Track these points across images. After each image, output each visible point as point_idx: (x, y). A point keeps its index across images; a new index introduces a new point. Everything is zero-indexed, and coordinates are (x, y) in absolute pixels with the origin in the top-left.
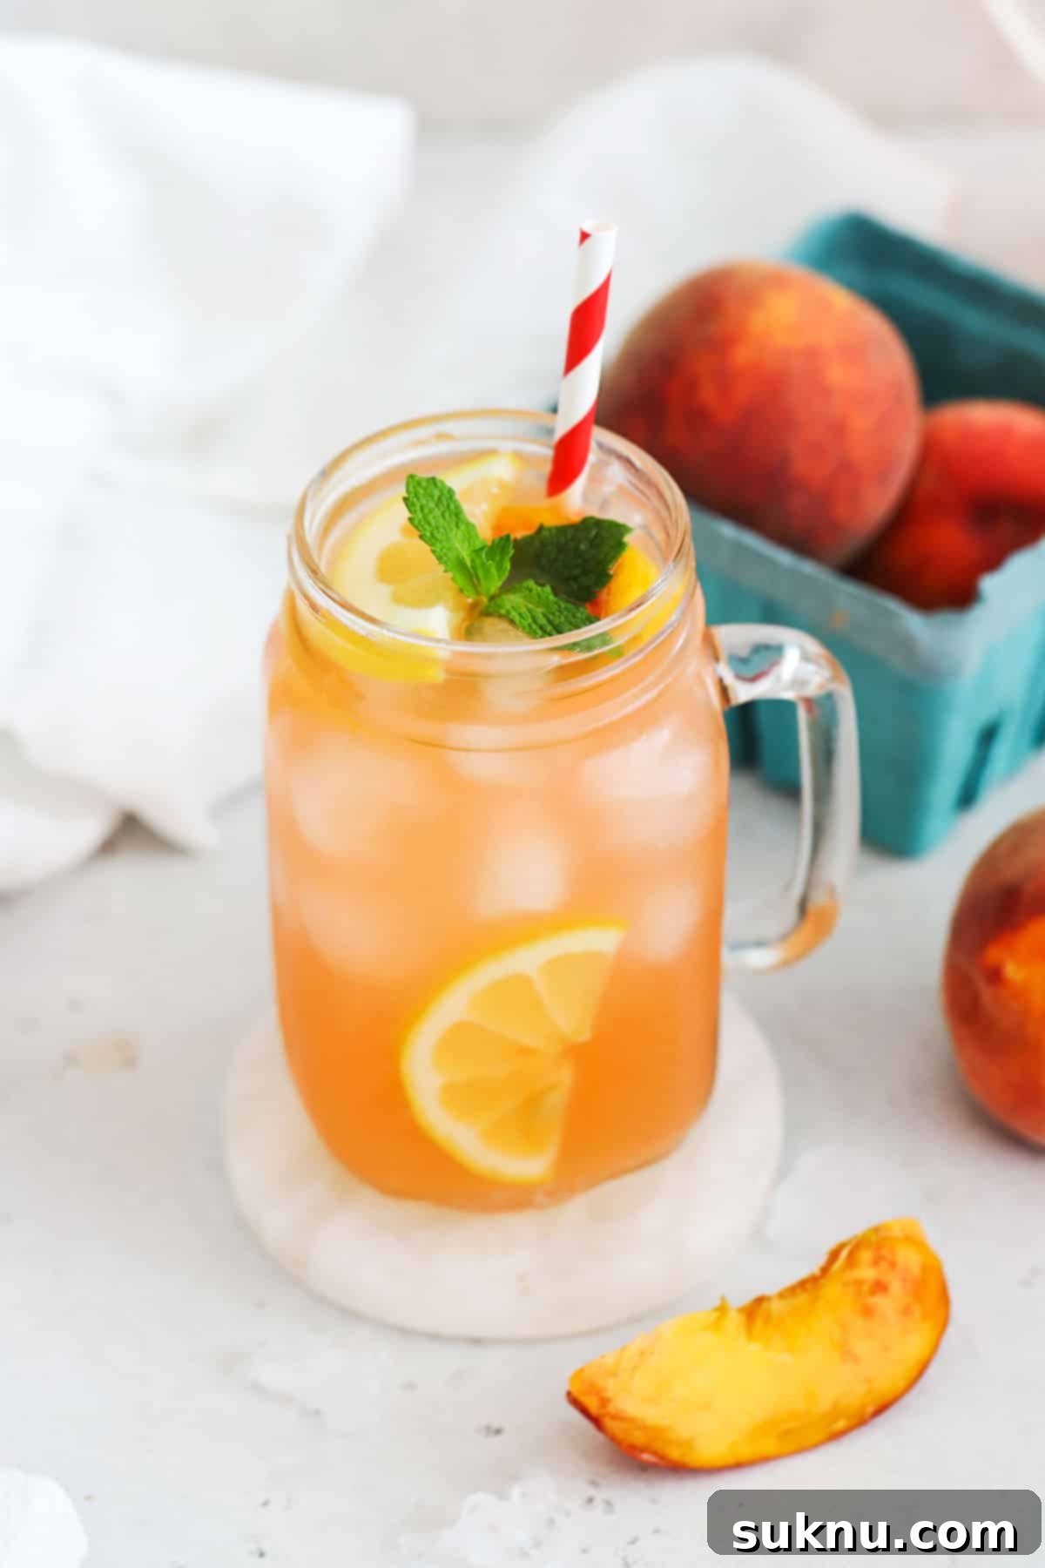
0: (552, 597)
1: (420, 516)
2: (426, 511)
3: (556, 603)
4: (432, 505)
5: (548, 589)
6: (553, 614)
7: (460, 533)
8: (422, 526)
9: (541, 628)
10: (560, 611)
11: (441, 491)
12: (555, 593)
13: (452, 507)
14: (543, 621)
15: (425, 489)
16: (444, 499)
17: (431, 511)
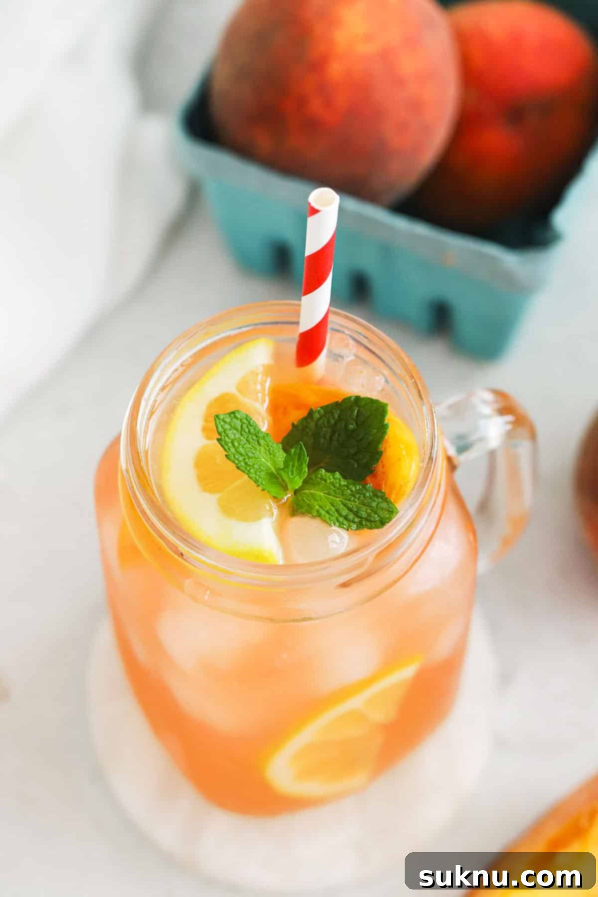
0: (343, 482)
1: (233, 450)
2: (236, 444)
3: (347, 486)
4: (238, 435)
5: (337, 475)
6: (349, 500)
7: (262, 448)
8: (237, 459)
9: (346, 518)
10: (354, 496)
11: (241, 420)
12: (345, 477)
13: (252, 430)
14: (345, 512)
15: (230, 424)
16: (245, 426)
17: (239, 441)
